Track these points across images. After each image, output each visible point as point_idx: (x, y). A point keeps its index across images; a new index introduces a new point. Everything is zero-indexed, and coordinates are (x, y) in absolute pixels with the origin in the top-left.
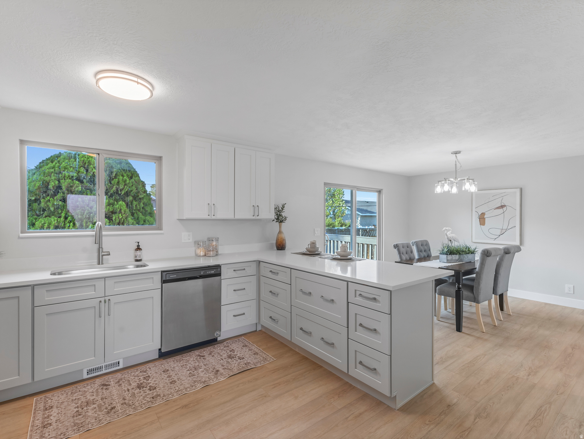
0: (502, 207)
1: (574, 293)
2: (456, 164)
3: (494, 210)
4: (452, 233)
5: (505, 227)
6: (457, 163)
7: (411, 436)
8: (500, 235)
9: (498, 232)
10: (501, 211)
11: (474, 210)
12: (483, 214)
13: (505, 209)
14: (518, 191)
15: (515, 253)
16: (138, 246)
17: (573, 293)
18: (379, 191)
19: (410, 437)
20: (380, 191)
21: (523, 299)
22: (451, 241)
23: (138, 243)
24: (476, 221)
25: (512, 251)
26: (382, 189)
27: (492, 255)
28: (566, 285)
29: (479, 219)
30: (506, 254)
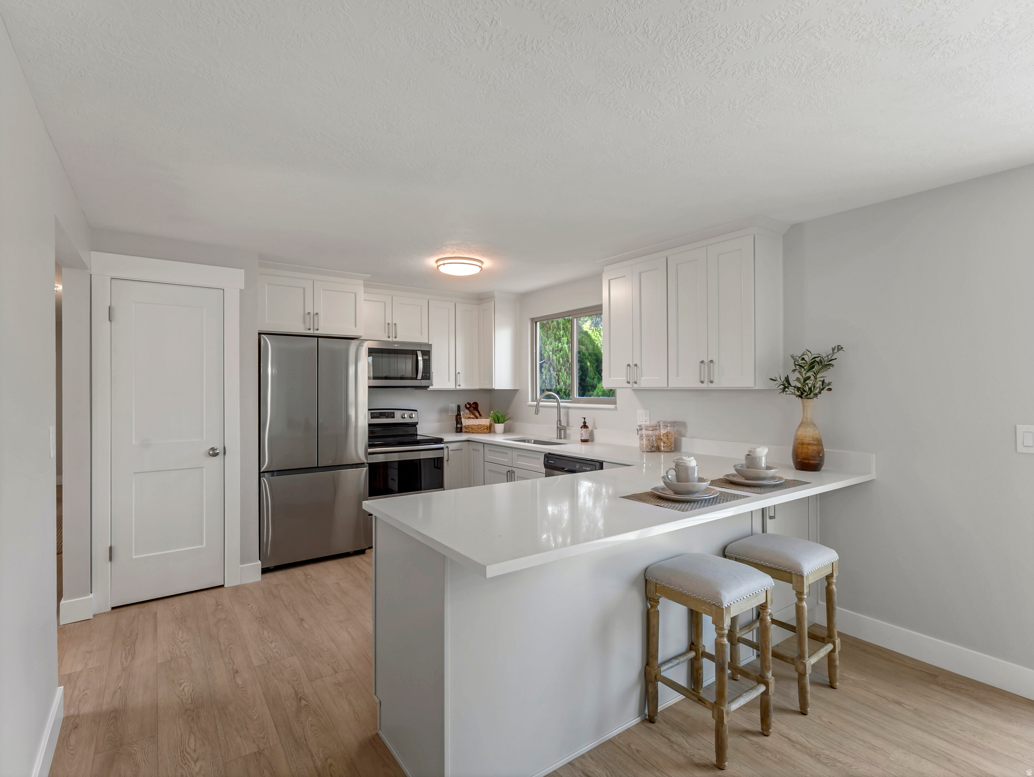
7: (316, 732)
16: (585, 423)
19: (317, 730)
23: (585, 418)
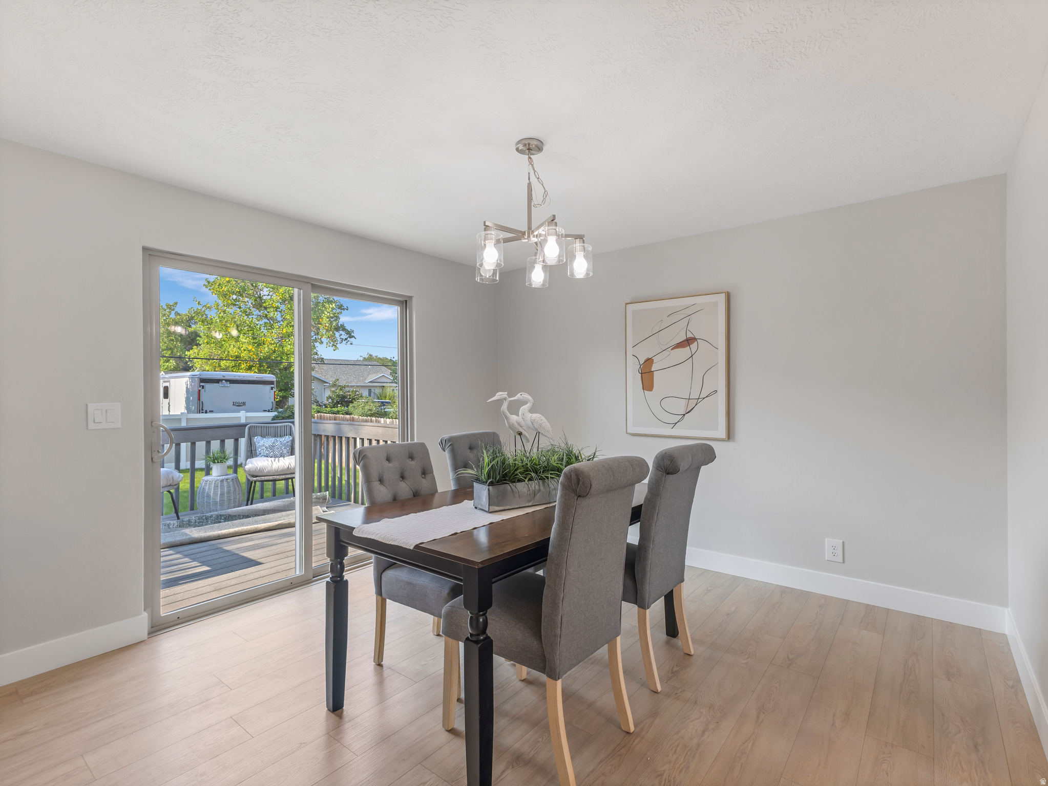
0: (688, 342)
1: (844, 562)
2: (530, 186)
3: (672, 349)
4: (531, 411)
5: (695, 395)
6: (533, 180)
8: (684, 415)
9: (681, 407)
10: (685, 352)
11: (630, 351)
12: (649, 361)
13: (694, 346)
14: (721, 299)
15: (698, 469)
17: (842, 561)
18: (403, 302)
20: (406, 301)
21: (735, 579)
22: (520, 434)
24: (634, 379)
25: (683, 465)
26: (411, 297)
27: (592, 490)
28: (826, 539)
29: (642, 373)
30: (668, 474)
